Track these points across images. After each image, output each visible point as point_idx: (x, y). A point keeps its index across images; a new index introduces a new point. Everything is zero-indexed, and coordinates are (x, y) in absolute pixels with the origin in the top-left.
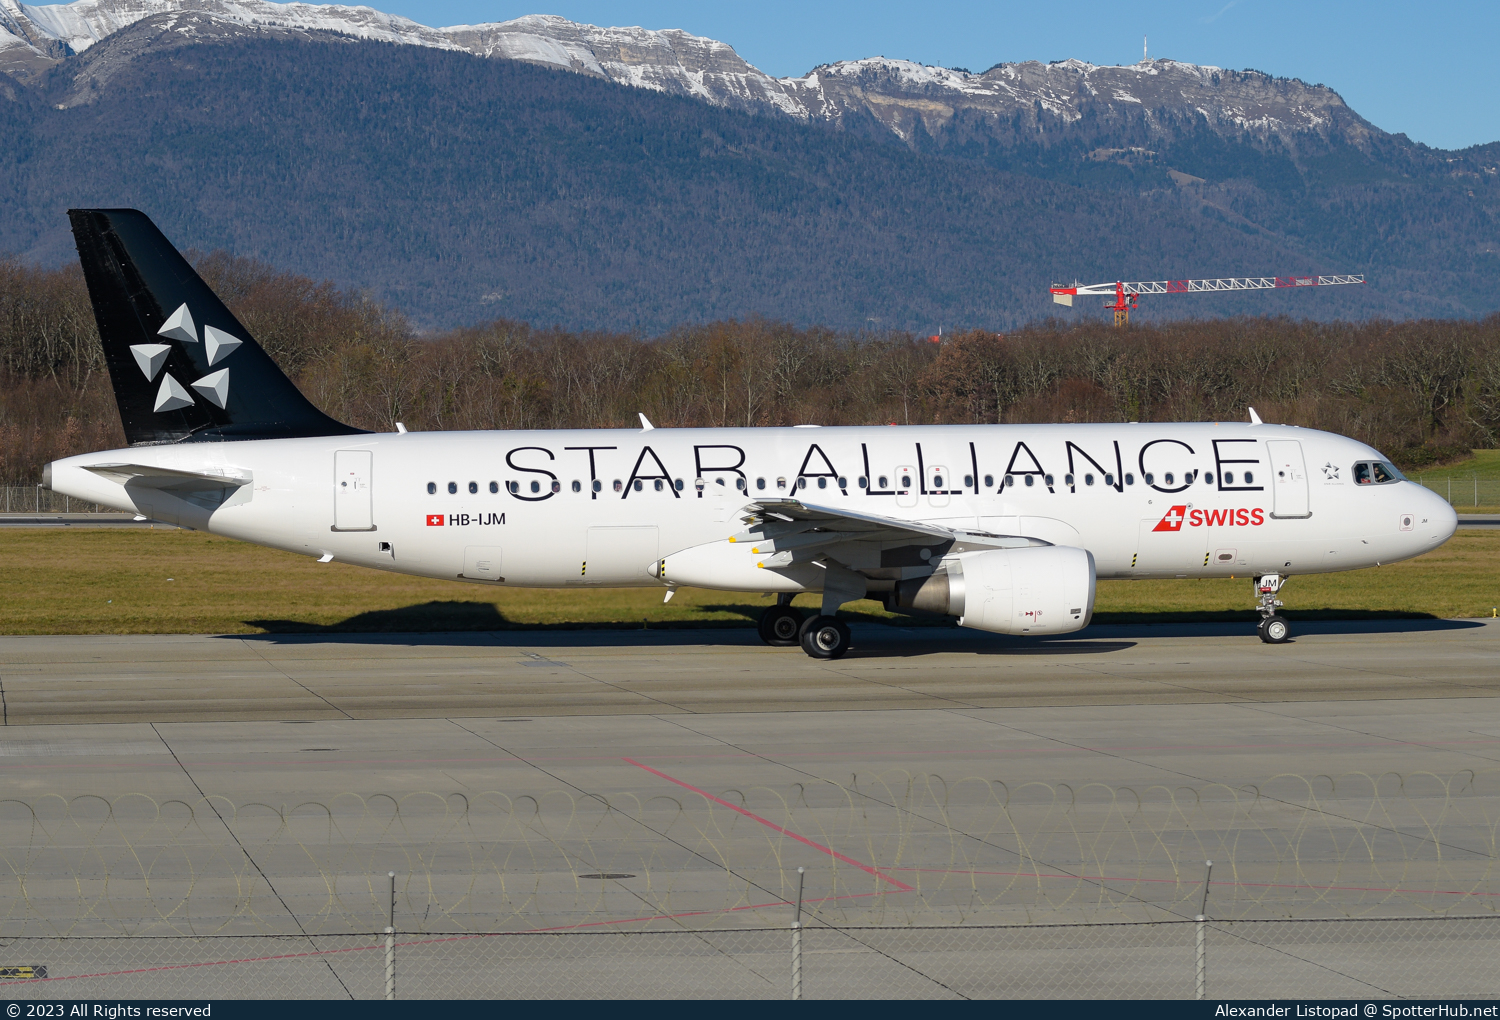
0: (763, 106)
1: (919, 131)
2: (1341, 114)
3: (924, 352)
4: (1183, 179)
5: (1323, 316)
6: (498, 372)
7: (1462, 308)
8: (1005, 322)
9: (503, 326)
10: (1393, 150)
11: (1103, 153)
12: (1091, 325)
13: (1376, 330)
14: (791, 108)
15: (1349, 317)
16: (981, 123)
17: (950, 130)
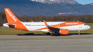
0: (41, 2)
1: (50, 4)
2: (77, 3)
3: (51, 17)
4: (67, 7)
5: (76, 15)
6: (24, 19)
7: (84, 14)
8: (56, 15)
9: (25, 16)
10: (80, 5)
11: (62, 5)
12: (61, 16)
13: (79, 16)
14: (42, 2)
15: (77, 15)
16: (54, 3)
17: (52, 4)
